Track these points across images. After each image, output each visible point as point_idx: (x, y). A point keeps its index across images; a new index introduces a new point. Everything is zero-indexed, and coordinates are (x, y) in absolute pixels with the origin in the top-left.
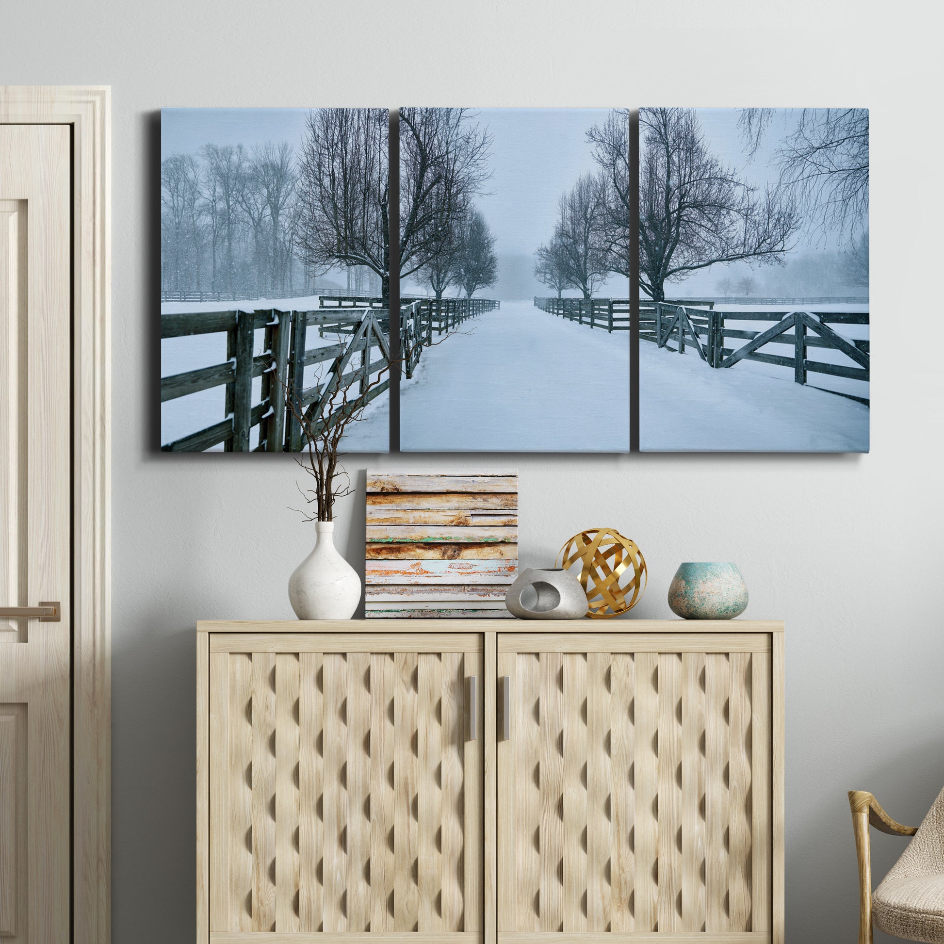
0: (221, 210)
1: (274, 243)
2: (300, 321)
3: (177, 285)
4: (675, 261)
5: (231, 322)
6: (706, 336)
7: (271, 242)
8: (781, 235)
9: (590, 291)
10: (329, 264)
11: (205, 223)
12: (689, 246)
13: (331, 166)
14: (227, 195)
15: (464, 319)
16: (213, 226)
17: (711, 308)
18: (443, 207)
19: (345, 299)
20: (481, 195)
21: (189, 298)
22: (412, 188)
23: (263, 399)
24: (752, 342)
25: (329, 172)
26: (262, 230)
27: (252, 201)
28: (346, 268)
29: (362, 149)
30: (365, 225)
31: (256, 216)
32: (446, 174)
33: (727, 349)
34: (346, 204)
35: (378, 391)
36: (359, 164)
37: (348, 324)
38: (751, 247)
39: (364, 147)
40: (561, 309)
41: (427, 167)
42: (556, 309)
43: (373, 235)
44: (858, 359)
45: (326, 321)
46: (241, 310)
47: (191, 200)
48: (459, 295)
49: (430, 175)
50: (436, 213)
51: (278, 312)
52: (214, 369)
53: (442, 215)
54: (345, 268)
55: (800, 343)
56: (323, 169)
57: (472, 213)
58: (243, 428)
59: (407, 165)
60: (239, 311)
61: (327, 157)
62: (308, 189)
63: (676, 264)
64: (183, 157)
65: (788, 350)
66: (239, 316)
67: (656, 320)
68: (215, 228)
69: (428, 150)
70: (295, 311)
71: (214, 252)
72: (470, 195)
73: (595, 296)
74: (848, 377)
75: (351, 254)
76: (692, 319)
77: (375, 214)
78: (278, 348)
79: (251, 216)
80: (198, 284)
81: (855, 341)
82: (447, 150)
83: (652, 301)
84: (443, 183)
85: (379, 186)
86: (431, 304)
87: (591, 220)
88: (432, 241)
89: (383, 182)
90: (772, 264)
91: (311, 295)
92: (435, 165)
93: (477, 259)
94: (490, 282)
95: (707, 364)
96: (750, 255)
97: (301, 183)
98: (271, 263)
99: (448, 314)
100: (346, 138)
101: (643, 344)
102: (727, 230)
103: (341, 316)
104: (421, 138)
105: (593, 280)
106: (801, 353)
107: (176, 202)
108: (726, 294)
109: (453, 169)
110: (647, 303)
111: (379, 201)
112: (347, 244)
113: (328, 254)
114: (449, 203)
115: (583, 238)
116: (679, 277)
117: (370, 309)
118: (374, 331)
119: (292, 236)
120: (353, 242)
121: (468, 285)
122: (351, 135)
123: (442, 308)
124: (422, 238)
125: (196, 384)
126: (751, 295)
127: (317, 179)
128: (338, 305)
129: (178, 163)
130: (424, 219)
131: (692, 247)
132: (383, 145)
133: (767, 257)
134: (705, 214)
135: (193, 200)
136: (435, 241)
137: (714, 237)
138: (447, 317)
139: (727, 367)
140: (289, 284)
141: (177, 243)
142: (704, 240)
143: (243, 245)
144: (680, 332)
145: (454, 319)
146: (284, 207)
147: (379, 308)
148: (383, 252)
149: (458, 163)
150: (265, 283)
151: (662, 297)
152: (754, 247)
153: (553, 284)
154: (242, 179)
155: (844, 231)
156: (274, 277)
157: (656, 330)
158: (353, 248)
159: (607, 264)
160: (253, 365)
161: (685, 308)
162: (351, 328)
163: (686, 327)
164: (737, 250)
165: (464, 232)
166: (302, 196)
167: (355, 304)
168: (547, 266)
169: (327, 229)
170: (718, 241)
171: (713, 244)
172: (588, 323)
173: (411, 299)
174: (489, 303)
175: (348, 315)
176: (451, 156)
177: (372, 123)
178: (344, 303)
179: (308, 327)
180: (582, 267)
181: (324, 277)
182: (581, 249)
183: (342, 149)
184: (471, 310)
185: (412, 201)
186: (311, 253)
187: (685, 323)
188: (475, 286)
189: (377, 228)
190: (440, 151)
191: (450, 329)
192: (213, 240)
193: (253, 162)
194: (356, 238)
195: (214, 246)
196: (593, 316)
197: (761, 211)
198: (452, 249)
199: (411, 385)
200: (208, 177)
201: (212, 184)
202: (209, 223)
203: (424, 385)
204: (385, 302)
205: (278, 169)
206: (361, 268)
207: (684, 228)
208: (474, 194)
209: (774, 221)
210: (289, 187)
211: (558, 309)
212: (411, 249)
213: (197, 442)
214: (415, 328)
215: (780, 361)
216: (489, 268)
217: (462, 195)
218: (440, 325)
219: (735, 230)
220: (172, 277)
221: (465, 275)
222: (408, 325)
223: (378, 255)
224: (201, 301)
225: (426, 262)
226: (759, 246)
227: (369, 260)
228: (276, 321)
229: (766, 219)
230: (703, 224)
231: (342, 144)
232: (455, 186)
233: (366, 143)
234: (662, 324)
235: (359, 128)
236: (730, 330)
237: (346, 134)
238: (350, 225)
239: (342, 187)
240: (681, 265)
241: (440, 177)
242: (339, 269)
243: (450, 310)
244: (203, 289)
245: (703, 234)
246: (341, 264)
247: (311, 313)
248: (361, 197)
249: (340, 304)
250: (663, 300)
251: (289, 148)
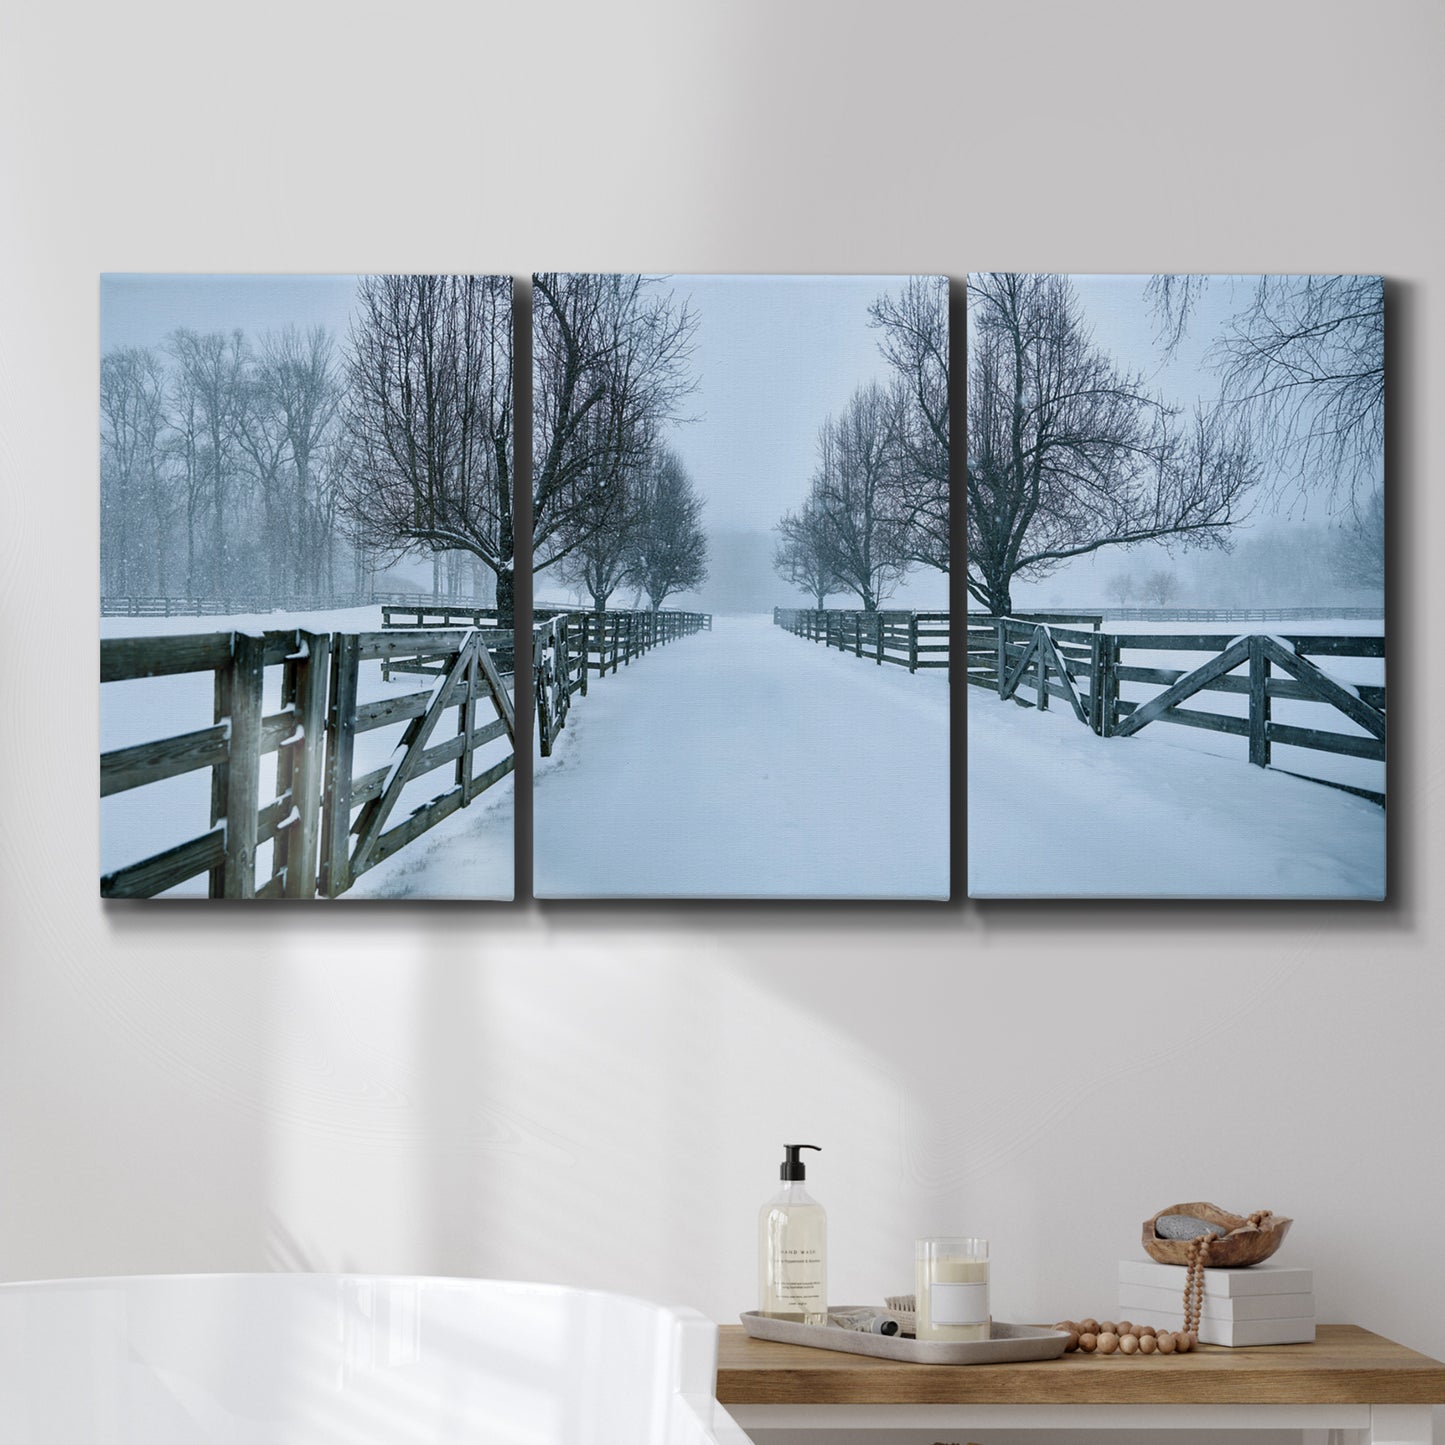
0: (204, 449)
1: (299, 508)
2: (346, 652)
3: (123, 586)
4: (1031, 542)
5: (222, 653)
6: (1088, 679)
7: (295, 509)
8: (1223, 496)
9: (875, 596)
10: (400, 548)
11: (174, 474)
12: (1056, 515)
13: (404, 370)
14: (215, 422)
15: (646, 648)
16: (189, 478)
17: (1097, 627)
18: (608, 445)
19: (429, 611)
20: (677, 421)
21: (145, 610)
22: (551, 410)
23: (280, 792)
24: (1172, 689)
25: (400, 380)
26: (278, 486)
27: (260, 433)
28: (431, 554)
29: (461, 339)
30: (467, 477)
31: (267, 460)
32: (614, 384)
33: (1126, 703)
34: (431, 438)
35: (490, 778)
36: (455, 366)
37: (434, 658)
38: (1170, 517)
39: (464, 334)
40: (822, 630)
41: (578, 372)
42: (814, 629)
43: (480, 494)
44: (1364, 721)
45: (395, 651)
46: (240, 631)
47: (148, 431)
48: (636, 604)
49: (584, 386)
50: (596, 454)
51: (307, 636)
52: (191, 739)
53: (606, 458)
54: (428, 555)
55: (1259, 690)
56: (388, 375)
57: (661, 455)
58: (244, 846)
59: (543, 368)
60: (236, 633)
61: (397, 352)
62: (361, 411)
63: (1033, 548)
64: (134, 353)
65: (1238, 705)
66: (236, 642)
67: (997, 650)
68: (192, 482)
69: (580, 340)
70: (339, 634)
71: (190, 525)
72: (658, 422)
73: (884, 606)
74: (1346, 754)
75: (441, 529)
76: (1061, 649)
77: (484, 456)
78: (307, 700)
79: (258, 462)
80: (162, 584)
81: (1359, 688)
82: (616, 340)
83: (989, 615)
84: (608, 401)
85: (492, 406)
86: (586, 620)
87: (877, 468)
88: (588, 506)
89: (499, 398)
90: (1207, 548)
91: (368, 604)
92: (594, 368)
93: (671, 539)
94: (694, 581)
95: (1089, 730)
96: (1168, 531)
97: (349, 401)
98: (296, 544)
99: (617, 639)
100: (432, 319)
101: (975, 694)
102: (1126, 485)
103: (421, 641)
104: (568, 318)
105: (881, 578)
106: (1261, 710)
107: (121, 434)
108: (1123, 602)
109: (627, 375)
110: (980, 619)
111: (492, 433)
112: (433, 511)
113: (398, 530)
114: (620, 437)
115: (863, 499)
116: (1038, 572)
117: (476, 629)
118: (481, 669)
119: (332, 498)
120: (443, 508)
121: (653, 585)
122: (440, 314)
123: (607, 628)
124: (570, 501)
125: (157, 765)
126: (1169, 605)
127: (378, 392)
128: (416, 622)
129: (124, 363)
130: (574, 466)
131: (1062, 517)
132: (499, 331)
133: (1199, 536)
134: (1086, 456)
135: (152, 432)
136: (593, 505)
137: (1103, 498)
138: (616, 645)
139: (1125, 736)
140: (327, 585)
141: (124, 509)
142: (1083, 504)
143: (243, 513)
144: (1041, 670)
145: (628, 648)
146: (318, 444)
147: (490, 627)
148: (499, 527)
149: (635, 365)
150: (284, 583)
151: (1007, 607)
152: (1175, 516)
153: (809, 583)
154: (242, 393)
155: (1339, 487)
156: (301, 572)
157: (996, 668)
158: (444, 519)
159: (907, 547)
160: (261, 732)
161: (1051, 629)
162: (440, 664)
163: (1050, 661)
164: (1143, 522)
165: (647, 488)
166: (352, 424)
167: (447, 620)
168: (797, 552)
169: (396, 484)
170: (1109, 506)
171: (1101, 511)
172: (871, 655)
173: (549, 612)
174: (692, 620)
175: (434, 641)
176: (623, 350)
177: (479, 291)
178: (427, 619)
179: (361, 663)
180: (862, 553)
181: (392, 571)
182: (859, 521)
183: (424, 338)
184: (659, 632)
185: (551, 432)
186: (366, 528)
187: (1048, 655)
188: (666, 588)
189: (487, 481)
190: (602, 341)
191: (621, 665)
192: (190, 504)
193: (263, 362)
194: (450, 501)
195: (190, 515)
196: (881, 643)
197: (1188, 451)
198: (625, 521)
199: (549, 768)
200: (181, 389)
201: (186, 402)
202: (182, 473)
203: (574, 769)
204: (501, 616)
205: (307, 375)
206: (459, 556)
207: (1047, 482)
208: (665, 420)
209: (1212, 469)
210: (328, 408)
211: (818, 630)
212: (550, 520)
213: (160, 871)
214: (557, 663)
215: (1223, 724)
216: (691, 554)
217: (642, 421)
218: (602, 659)
219: (1140, 486)
220: (115, 571)
221: (648, 568)
222: (544, 659)
223: (490, 531)
224: (167, 616)
225: (576, 545)
226: (1184, 515)
227: (472, 540)
228: (304, 652)
229: (1197, 466)
230: (1081, 475)
231: (423, 329)
232: (630, 405)
233: (468, 328)
234: (1007, 658)
235: (455, 301)
236: (1132, 668)
237: (431, 311)
238: (438, 476)
239: (424, 407)
240: (1042, 550)
241: (602, 389)
242: (419, 557)
243: (620, 632)
244: (171, 593)
245: (1082, 492)
246: (422, 548)
247: (368, 637)
248: (459, 426)
249: (420, 620)
250: (1008, 613)
251: (327, 336)
